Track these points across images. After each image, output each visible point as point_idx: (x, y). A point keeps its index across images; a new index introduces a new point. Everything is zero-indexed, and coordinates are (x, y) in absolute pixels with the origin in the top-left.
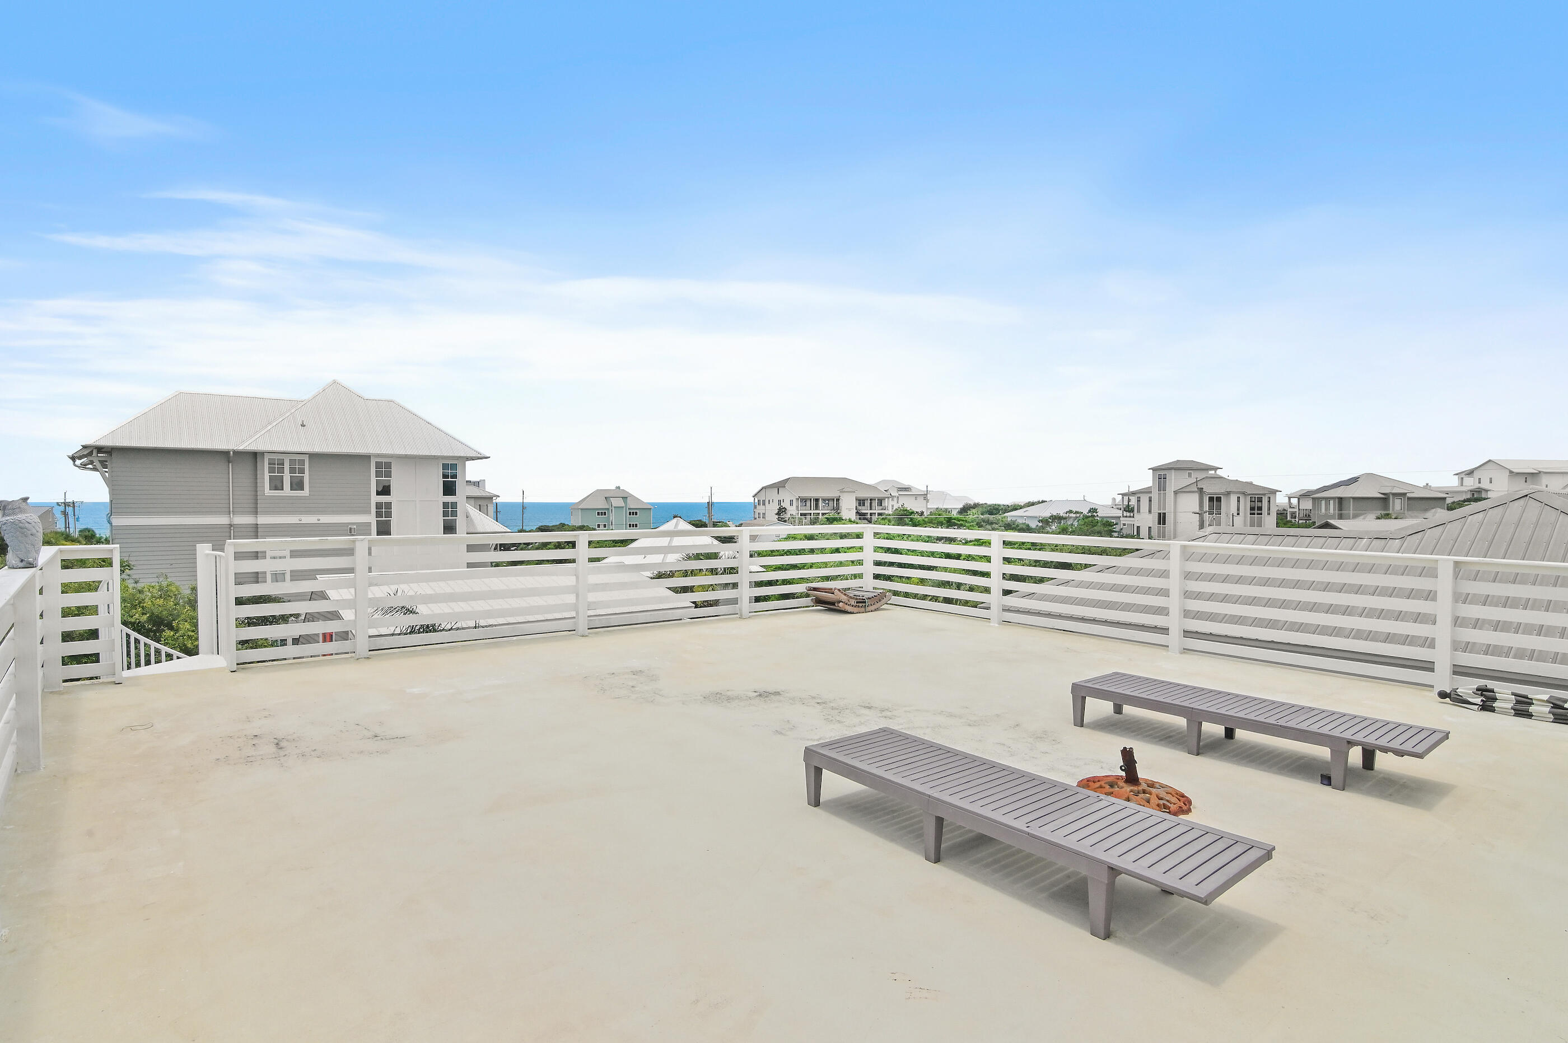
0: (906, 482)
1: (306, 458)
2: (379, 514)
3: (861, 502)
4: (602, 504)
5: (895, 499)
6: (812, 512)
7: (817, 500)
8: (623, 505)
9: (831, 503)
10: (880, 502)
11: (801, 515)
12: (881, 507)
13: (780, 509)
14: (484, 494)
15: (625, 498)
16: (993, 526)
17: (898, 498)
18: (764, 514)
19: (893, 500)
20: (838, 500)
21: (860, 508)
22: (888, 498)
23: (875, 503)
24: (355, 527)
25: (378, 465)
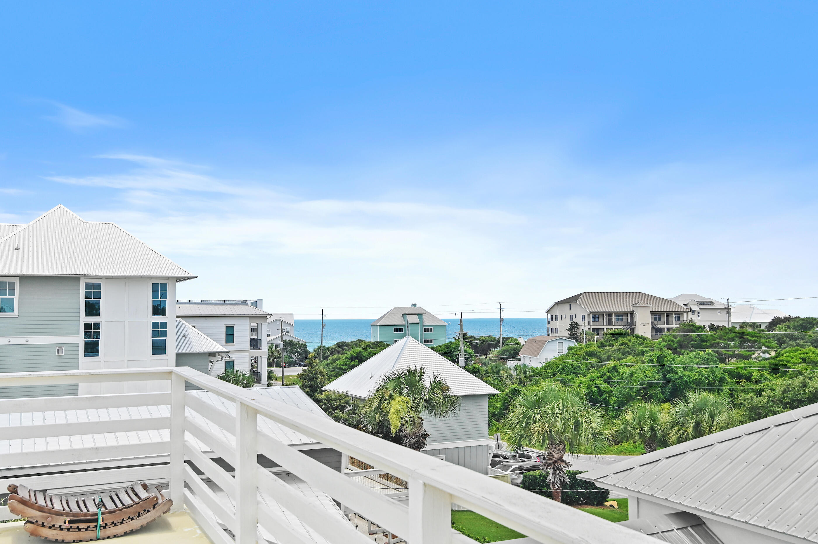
0: (707, 297)
1: (17, 281)
2: (87, 335)
3: (657, 316)
4: (398, 321)
5: (696, 313)
6: (605, 327)
7: (609, 315)
8: (418, 321)
9: (624, 318)
10: (678, 316)
11: (594, 330)
12: (679, 322)
13: (572, 325)
14: (262, 313)
15: (420, 315)
16: (798, 341)
17: (699, 312)
18: (557, 330)
19: (693, 314)
20: (632, 314)
21: (656, 323)
22: (687, 312)
23: (673, 318)
24: (63, 348)
25: (88, 286)
